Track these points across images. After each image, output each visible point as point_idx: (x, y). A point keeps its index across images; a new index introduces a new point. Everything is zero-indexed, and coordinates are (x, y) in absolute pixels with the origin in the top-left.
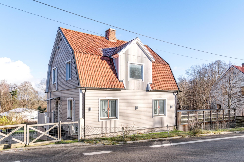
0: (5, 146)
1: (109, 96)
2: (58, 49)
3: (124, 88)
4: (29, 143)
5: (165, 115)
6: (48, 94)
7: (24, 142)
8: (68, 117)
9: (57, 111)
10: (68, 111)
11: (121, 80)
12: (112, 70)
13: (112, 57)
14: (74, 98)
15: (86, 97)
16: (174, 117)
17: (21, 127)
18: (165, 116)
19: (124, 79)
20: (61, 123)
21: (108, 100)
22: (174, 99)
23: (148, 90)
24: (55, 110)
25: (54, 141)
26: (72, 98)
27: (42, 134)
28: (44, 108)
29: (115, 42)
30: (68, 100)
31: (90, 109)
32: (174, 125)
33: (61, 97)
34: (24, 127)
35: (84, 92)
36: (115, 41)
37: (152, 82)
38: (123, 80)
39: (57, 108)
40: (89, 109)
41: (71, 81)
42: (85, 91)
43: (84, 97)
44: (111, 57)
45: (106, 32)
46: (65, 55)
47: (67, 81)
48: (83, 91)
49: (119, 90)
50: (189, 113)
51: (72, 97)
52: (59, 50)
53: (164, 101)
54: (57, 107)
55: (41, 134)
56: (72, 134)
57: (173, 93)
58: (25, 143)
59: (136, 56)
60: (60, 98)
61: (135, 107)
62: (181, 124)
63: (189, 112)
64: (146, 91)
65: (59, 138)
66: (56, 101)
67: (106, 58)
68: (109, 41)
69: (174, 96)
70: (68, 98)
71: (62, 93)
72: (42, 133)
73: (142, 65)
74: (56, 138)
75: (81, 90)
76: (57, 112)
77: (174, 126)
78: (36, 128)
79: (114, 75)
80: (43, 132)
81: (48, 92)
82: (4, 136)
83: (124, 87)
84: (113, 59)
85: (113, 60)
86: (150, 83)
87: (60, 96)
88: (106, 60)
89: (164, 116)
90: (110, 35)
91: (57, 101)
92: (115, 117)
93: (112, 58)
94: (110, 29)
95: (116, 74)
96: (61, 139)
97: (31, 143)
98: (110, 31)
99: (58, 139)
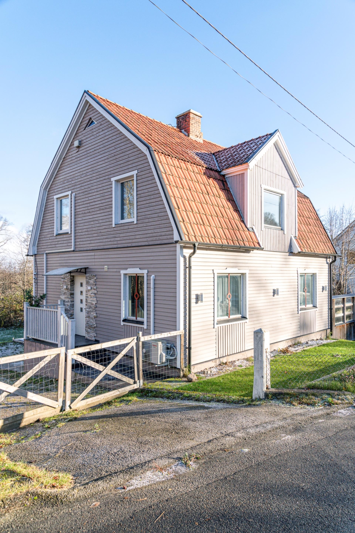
0: (7, 422)
1: (232, 265)
2: (78, 147)
3: (259, 245)
4: (71, 403)
5: (315, 307)
6: (35, 259)
7: (57, 401)
8: (123, 317)
9: (72, 302)
10: (123, 302)
11: (251, 227)
12: (230, 202)
13: (224, 172)
14: (150, 270)
15: (193, 268)
16: (327, 310)
17: (53, 357)
18: (315, 309)
19: (254, 224)
20: (142, 339)
21: (229, 274)
22: (327, 272)
23: (291, 253)
24: (67, 300)
25: (128, 389)
26: (140, 268)
27: (101, 372)
28: (42, 295)
29: (201, 142)
30: (124, 274)
31: (198, 298)
32: (327, 327)
33: (90, 267)
34: (58, 355)
35: (187, 256)
36: (200, 140)
37: (297, 236)
38: (253, 227)
39: (72, 294)
40: (196, 298)
41: (136, 226)
42: (194, 252)
43: (188, 267)
44: (220, 172)
45: (178, 118)
46: (106, 161)
47: (117, 226)
48: (187, 252)
49: (247, 250)
50: (345, 302)
51: (141, 266)
52: (80, 149)
53: (314, 276)
54: (72, 292)
55: (98, 372)
56: (159, 363)
57: (325, 259)
58: (61, 405)
59: (273, 174)
60: (86, 269)
61: (272, 291)
62: (336, 324)
63: (345, 300)
64: (288, 254)
65: (139, 379)
66: (71, 276)
67: (214, 174)
68: (189, 138)
69: (327, 266)
70: (126, 269)
71: (96, 257)
72: (101, 370)
73: (282, 195)
74: (131, 381)
75: (182, 248)
76: (73, 305)
77: (326, 330)
78: (89, 358)
79: (235, 215)
80: (104, 367)
81: (35, 255)
82: (4, 391)
83: (258, 243)
84: (226, 176)
85: (226, 180)
86: (294, 237)
87: (88, 264)
88: (215, 179)
89: (313, 308)
90: (191, 125)
91: (73, 276)
92: (239, 316)
93: (224, 176)
94: (192, 111)
95: (238, 211)
96: (141, 381)
97: (77, 403)
98: (191, 115)
99: (135, 383)
